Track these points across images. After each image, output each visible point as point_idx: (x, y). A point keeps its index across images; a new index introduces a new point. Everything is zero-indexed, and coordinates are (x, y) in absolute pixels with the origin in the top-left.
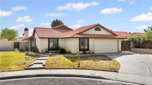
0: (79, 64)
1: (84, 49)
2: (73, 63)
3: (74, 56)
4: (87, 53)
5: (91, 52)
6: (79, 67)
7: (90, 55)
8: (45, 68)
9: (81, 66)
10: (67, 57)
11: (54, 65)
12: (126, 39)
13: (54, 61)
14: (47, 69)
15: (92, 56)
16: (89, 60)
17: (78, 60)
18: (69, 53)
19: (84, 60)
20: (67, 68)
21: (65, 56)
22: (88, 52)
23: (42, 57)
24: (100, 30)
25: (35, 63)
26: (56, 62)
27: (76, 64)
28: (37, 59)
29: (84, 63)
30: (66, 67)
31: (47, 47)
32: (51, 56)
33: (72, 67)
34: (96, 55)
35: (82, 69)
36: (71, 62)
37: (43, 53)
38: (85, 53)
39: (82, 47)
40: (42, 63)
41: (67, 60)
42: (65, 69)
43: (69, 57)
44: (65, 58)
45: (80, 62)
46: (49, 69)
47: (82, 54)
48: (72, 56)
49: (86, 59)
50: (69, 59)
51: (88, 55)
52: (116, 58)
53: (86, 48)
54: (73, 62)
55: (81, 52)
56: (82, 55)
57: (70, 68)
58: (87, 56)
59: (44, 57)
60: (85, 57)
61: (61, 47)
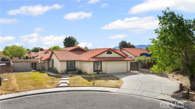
0: (94, 83)
1: (97, 71)
2: (90, 83)
3: (90, 76)
4: (100, 74)
5: (104, 72)
6: (94, 85)
7: (103, 75)
8: (70, 86)
9: (95, 84)
10: (84, 78)
11: (76, 84)
12: (134, 60)
13: (74, 81)
14: (71, 87)
15: (104, 76)
16: (101, 80)
17: (93, 80)
18: (85, 73)
19: (98, 79)
20: (86, 86)
21: (82, 76)
22: (101, 72)
23: (64, 77)
24: (112, 54)
25: (61, 83)
26: (76, 82)
27: (91, 83)
28: (61, 80)
29: (98, 82)
30: (84, 85)
31: (66, 69)
32: (71, 76)
33: (89, 85)
34: (107, 75)
35: (96, 86)
36: (88, 82)
37: (63, 74)
38: (98, 73)
39: (96, 69)
40: (66, 83)
41: (84, 80)
42: (84, 86)
43: (86, 77)
44: (82, 78)
45: (95, 81)
46: (73, 87)
47: (96, 74)
48: (88, 76)
49: (100, 79)
50: (86, 79)
51: (101, 75)
52: (123, 78)
53: (100, 69)
54: (90, 81)
55: (95, 73)
56: (96, 76)
57: (88, 86)
58: (100, 77)
59: (65, 77)
60: (98, 77)
61: (78, 68)
